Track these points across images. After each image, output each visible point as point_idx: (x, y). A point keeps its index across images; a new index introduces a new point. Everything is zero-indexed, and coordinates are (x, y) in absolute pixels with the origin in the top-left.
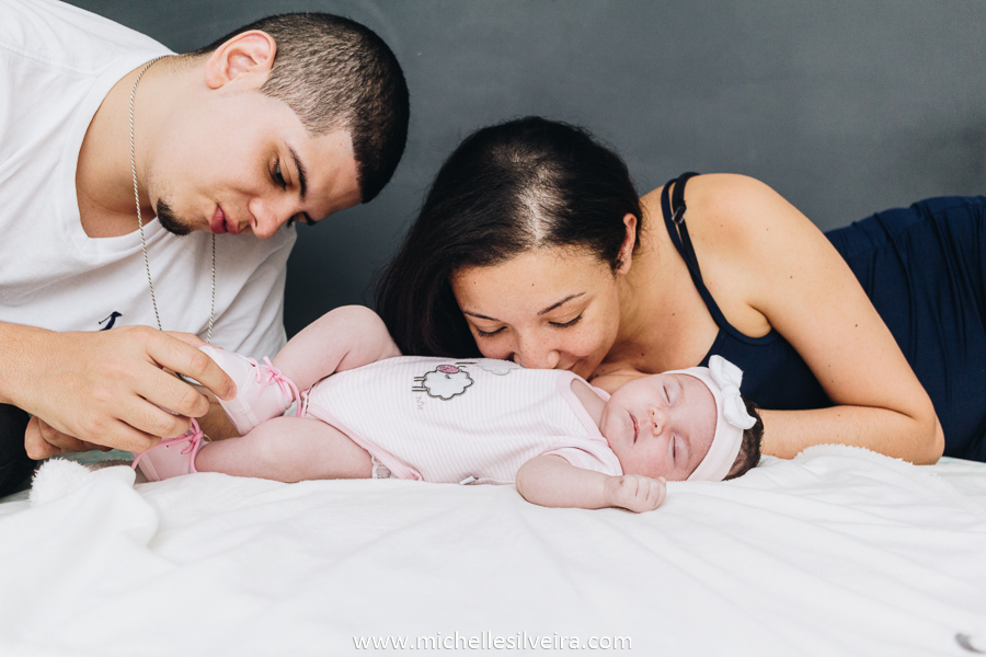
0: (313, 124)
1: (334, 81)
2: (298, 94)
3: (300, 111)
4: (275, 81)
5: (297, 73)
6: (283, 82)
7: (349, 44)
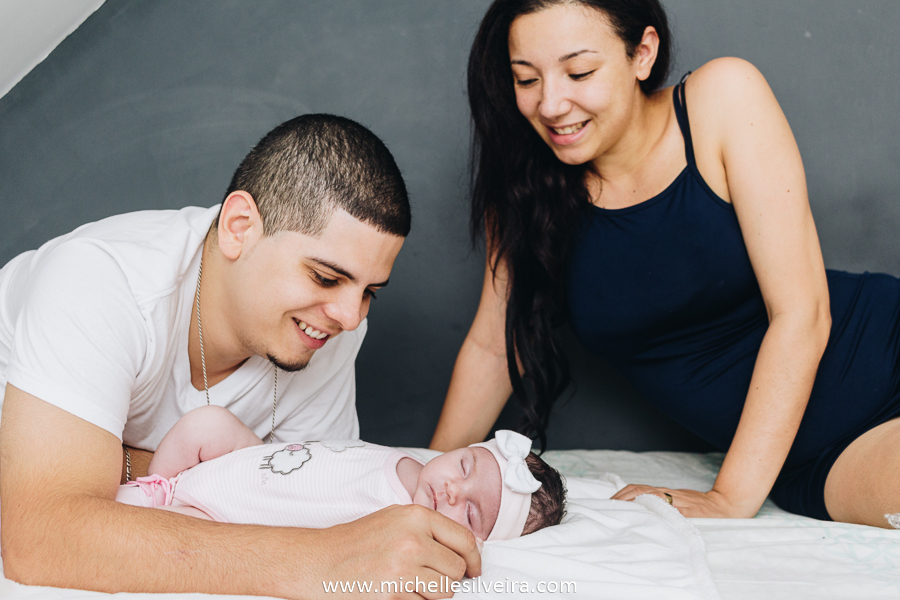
0: (312, 228)
1: (300, 184)
2: (286, 216)
3: (297, 228)
4: (267, 219)
5: (274, 202)
6: (272, 216)
7: (290, 147)
